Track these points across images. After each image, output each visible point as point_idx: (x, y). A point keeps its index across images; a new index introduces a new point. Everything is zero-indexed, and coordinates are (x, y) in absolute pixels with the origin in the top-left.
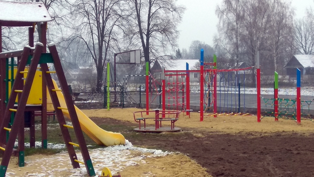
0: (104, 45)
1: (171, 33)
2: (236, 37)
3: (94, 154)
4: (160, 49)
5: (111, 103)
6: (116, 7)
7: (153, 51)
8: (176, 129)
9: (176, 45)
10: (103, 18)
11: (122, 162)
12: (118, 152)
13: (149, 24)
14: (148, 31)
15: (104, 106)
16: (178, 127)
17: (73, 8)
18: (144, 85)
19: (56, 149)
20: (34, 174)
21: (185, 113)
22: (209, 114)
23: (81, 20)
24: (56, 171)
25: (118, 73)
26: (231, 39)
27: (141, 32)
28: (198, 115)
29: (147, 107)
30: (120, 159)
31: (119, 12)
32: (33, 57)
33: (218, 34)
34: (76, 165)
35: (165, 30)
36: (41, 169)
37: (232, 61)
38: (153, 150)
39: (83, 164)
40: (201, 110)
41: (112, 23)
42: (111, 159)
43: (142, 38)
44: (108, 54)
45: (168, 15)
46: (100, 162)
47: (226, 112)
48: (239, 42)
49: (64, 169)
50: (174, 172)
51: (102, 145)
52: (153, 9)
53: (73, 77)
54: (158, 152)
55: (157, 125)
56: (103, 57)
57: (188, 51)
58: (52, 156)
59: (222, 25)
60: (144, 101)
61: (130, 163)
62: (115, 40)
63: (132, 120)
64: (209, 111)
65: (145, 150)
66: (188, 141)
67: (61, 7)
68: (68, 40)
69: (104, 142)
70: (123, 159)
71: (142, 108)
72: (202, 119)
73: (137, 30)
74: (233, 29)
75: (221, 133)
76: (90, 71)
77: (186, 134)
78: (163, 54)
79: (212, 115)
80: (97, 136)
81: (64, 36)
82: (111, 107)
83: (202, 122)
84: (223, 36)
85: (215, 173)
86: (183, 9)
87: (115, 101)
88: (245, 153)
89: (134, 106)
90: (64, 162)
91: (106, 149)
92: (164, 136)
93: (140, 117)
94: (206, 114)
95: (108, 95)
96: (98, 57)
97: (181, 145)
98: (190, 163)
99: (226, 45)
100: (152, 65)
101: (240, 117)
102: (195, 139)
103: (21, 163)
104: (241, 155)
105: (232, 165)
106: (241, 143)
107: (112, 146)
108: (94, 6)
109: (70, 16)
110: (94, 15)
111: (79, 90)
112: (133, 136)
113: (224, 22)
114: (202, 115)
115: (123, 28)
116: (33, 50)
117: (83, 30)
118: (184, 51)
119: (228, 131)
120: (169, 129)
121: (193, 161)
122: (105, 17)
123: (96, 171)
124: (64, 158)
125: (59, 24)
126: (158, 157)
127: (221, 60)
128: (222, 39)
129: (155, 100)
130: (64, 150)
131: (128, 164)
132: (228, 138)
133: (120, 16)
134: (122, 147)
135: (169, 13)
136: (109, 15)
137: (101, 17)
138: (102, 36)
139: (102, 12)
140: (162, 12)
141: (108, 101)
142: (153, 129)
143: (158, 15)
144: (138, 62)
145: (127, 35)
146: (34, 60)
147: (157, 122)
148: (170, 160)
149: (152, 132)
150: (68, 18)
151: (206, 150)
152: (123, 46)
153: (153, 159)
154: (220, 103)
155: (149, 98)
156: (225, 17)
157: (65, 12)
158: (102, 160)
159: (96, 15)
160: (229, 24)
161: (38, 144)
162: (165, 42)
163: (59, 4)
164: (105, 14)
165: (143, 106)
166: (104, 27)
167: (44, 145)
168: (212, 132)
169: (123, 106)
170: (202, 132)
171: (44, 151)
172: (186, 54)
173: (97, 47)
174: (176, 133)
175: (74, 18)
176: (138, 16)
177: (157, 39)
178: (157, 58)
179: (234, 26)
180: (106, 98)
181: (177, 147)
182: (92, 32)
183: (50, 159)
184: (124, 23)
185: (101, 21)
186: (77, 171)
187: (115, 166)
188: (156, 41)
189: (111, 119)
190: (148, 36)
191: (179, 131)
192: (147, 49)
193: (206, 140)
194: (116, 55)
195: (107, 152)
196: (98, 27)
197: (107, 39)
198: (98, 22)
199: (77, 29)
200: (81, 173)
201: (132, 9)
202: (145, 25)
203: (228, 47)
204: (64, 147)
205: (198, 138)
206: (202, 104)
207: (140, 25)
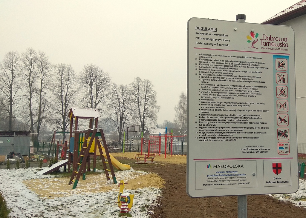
0: (123, 123)
1: (154, 117)
2: (184, 119)
3: (117, 174)
4: (149, 125)
5: (125, 150)
6: (129, 106)
7: (146, 125)
8: (154, 162)
9: (156, 123)
10: (123, 110)
11: (129, 177)
12: (127, 173)
13: (144, 114)
14: (144, 116)
15: (122, 151)
16: (155, 161)
17: (109, 106)
18: (141, 140)
19: (99, 172)
20: (90, 183)
21: (159, 155)
22: (169, 155)
23: (112, 111)
24: (100, 182)
25: (129, 135)
26: (181, 120)
27: (140, 117)
28: (164, 155)
29: (142, 152)
30: (128, 176)
31: (131, 108)
32: (93, 133)
33: (175, 118)
34: (108, 179)
35: (152, 116)
36: (93, 181)
37: (182, 130)
38: (143, 172)
39: (112, 178)
40: (165, 153)
41: (127, 113)
42: (124, 176)
43: (141, 119)
44: (124, 127)
45: (153, 110)
46: (119, 178)
47: (176, 154)
48: (185, 122)
49: (103, 181)
50: (150, 181)
51: (120, 170)
52: (146, 107)
53: (107, 136)
54: (145, 173)
55: (145, 160)
56: (122, 128)
57: (162, 125)
58: (98, 175)
59: (177, 114)
60: (140, 149)
61: (132, 177)
62: (128, 120)
63: (134, 158)
64: (169, 154)
65: (139, 172)
66: (158, 167)
67: (103, 105)
68: (105, 120)
69: (121, 168)
70: (129, 176)
71: (139, 152)
72: (165, 158)
73: (139, 116)
74: (182, 116)
75: (173, 164)
76: (116, 133)
77: (158, 164)
78: (150, 127)
79: (170, 155)
80: (118, 166)
81: (104, 118)
82: (125, 152)
83: (165, 159)
84: (178, 119)
85: (167, 181)
86: (160, 107)
87: (127, 148)
88: (181, 173)
89: (136, 151)
90: (103, 178)
91: (122, 171)
92: (148, 165)
93: (138, 157)
94: (167, 155)
95: (124, 146)
96: (119, 128)
97: (155, 170)
98: (157, 177)
99: (179, 123)
100: (145, 132)
101: (182, 156)
102: (162, 167)
103: (84, 179)
104: (179, 173)
105: (175, 178)
106: (181, 168)
107: (125, 170)
108: (119, 105)
109: (107, 109)
110: (119, 109)
111: (110, 143)
112: (134, 166)
113: (178, 113)
114: (165, 155)
115: (132, 115)
116: (93, 130)
117: (113, 116)
118: (160, 125)
119: (176, 163)
120: (151, 162)
121: (159, 176)
122: (124, 109)
123: (117, 181)
124: (104, 176)
125: (101, 113)
126: (144, 175)
127: (177, 129)
128: (177, 120)
129: (145, 148)
130: (103, 172)
131: (131, 178)
132: (175, 166)
133: (131, 110)
134: (129, 171)
135: (153, 109)
136: (126, 109)
137: (122, 110)
138: (122, 118)
139: (122, 108)
140: (150, 108)
141: (124, 149)
142: (143, 162)
143: (148, 110)
144: (138, 131)
145: (134, 118)
146: (93, 135)
147: (145, 159)
148: (149, 176)
149: (143, 164)
150: (106, 110)
151: (165, 172)
152: (132, 123)
153: (142, 176)
154: (174, 150)
155: (143, 147)
156: (178, 111)
157: (105, 107)
158: (120, 177)
159: (120, 109)
160: (180, 114)
161: (91, 170)
162: (151, 122)
163: (102, 104)
164: (124, 108)
165: (140, 151)
166: (123, 114)
167: (94, 170)
168: (169, 163)
169: (130, 151)
170: (165, 164)
171: (94, 173)
172: (161, 126)
173: (119, 123)
174: (153, 164)
175: (109, 110)
176: (139, 110)
177: (147, 120)
178: (147, 129)
179: (183, 115)
180: (122, 148)
181: (153, 170)
182: (117, 116)
183: (97, 177)
184: (133, 112)
185: (122, 112)
186: (109, 181)
187: (125, 179)
188: (147, 121)
189: (124, 157)
190: (144, 119)
191: (155, 163)
192: (143, 124)
193: (166, 167)
194: (128, 128)
195: (122, 173)
196: (120, 114)
197: (124, 120)
198: (120, 112)
199: (110, 115)
200: (111, 182)
201: (136, 106)
202: (142, 114)
203: (180, 124)
204: (103, 171)
205: (163, 166)
206: (166, 151)
207: (140, 114)
